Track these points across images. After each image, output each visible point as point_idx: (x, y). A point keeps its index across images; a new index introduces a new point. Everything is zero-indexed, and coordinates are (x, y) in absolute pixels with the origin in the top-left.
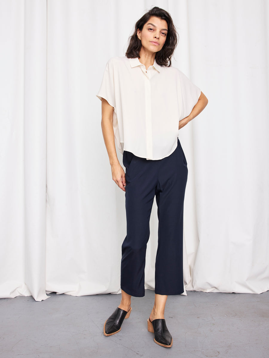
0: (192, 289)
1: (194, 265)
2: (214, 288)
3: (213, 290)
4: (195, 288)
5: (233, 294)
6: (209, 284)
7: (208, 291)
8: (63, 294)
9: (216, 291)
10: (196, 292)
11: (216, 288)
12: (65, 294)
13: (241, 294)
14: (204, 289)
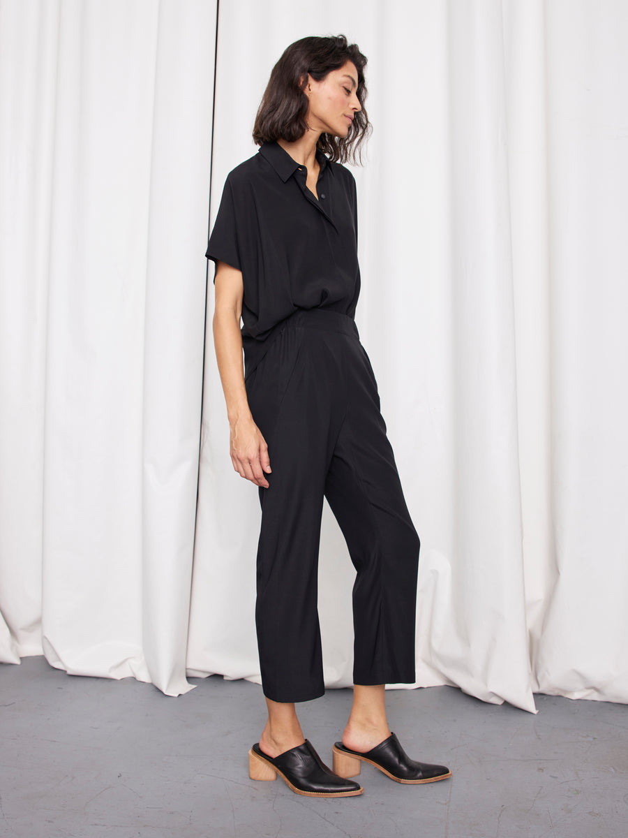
1: (542, 633)
2: (593, 690)
3: (587, 695)
4: (544, 689)
7: (576, 696)
8: (242, 680)
9: (595, 696)
10: (545, 699)
11: (596, 688)
12: (248, 679)
14: (566, 692)
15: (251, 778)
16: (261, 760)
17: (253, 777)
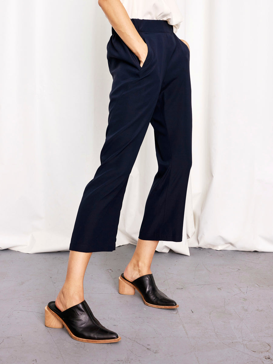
0: (196, 245)
1: (202, 212)
2: (229, 244)
3: (227, 247)
4: (201, 245)
5: (256, 253)
6: (223, 239)
7: (219, 248)
8: (7, 250)
9: (231, 248)
10: (202, 249)
11: (231, 244)
12: (10, 249)
13: (266, 254)
15: (46, 326)
16: (52, 314)
17: (47, 325)
